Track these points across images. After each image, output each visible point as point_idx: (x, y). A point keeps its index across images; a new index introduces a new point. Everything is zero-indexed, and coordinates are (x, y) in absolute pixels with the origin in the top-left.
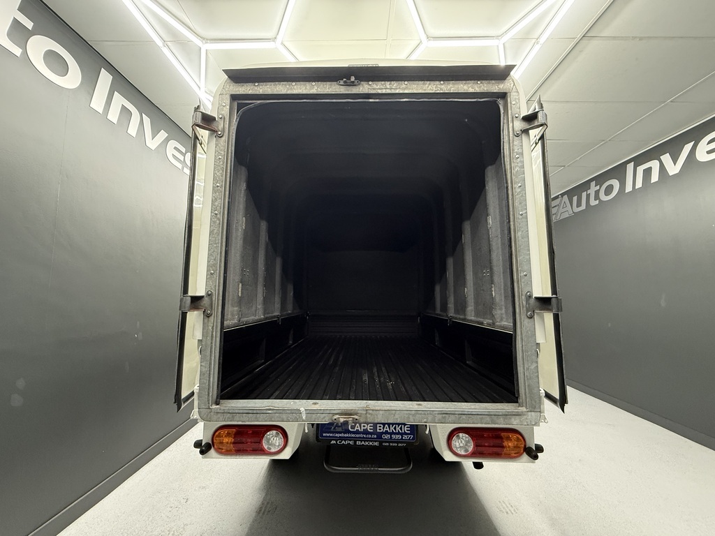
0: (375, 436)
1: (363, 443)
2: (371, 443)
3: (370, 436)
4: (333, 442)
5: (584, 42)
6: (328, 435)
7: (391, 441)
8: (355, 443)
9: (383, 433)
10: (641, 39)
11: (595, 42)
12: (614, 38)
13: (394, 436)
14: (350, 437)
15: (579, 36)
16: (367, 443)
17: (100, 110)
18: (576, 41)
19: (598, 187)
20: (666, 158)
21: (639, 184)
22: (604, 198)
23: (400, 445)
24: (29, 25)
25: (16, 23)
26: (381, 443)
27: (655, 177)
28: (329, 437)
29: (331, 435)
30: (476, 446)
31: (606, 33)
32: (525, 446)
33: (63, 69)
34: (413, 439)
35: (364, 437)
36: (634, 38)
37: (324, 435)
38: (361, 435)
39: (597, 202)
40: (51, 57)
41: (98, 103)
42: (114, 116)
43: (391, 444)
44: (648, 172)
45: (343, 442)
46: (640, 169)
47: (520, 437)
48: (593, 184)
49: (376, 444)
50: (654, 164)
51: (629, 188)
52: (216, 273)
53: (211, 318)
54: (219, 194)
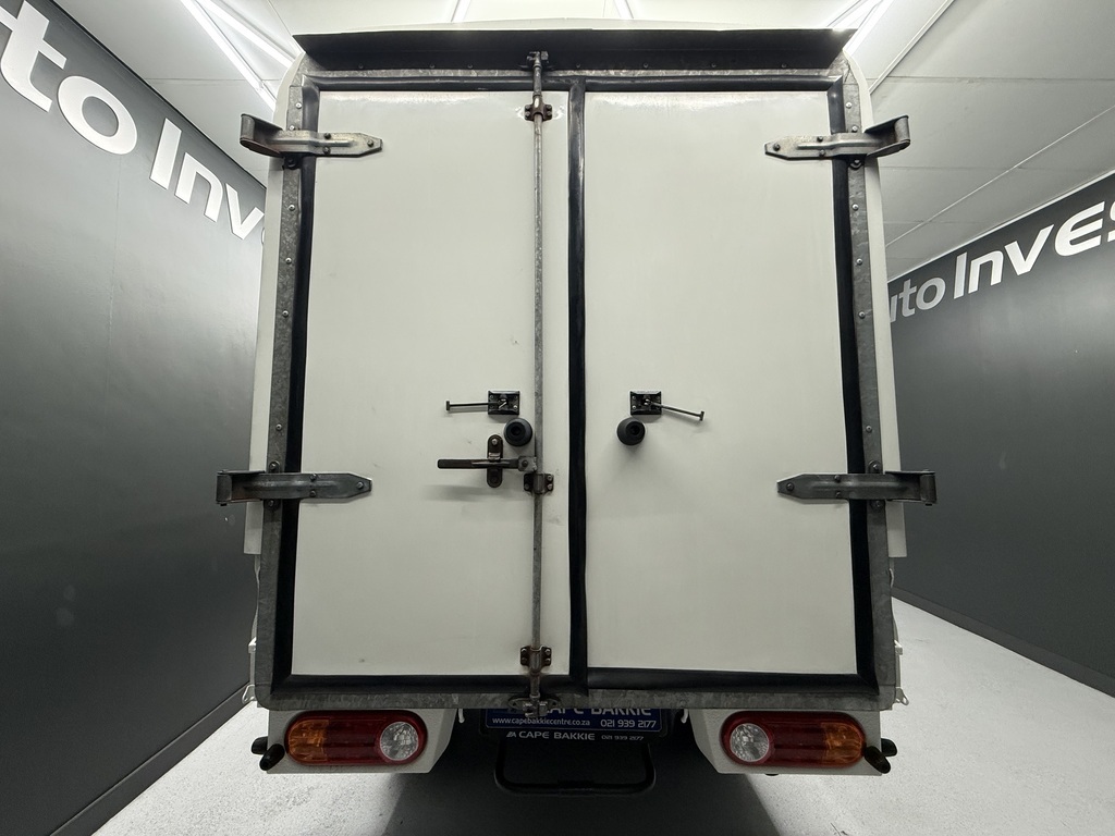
0: (588, 723)
1: (566, 735)
2: (580, 736)
3: (578, 723)
4: (511, 734)
5: (889, 83)
6: (502, 721)
7: (616, 731)
8: (552, 735)
9: (601, 717)
10: (971, 81)
11: (903, 86)
12: (932, 79)
13: (621, 723)
14: (542, 725)
15: (881, 76)
16: (572, 736)
17: (166, 184)
18: (876, 83)
19: (914, 290)
20: (1013, 249)
21: (973, 287)
22: (923, 305)
23: (633, 738)
24: (60, 60)
25: (42, 59)
26: (598, 735)
27: (996, 278)
28: (504, 724)
29: (508, 721)
30: (776, 746)
31: (919, 73)
32: (864, 744)
33: (109, 124)
34: (657, 727)
35: (567, 726)
36: (961, 79)
37: (495, 721)
38: (563, 722)
39: (913, 312)
40: (93, 107)
41: (161, 174)
42: (185, 191)
43: (617, 738)
44: (986, 269)
45: (530, 734)
46: (976, 264)
47: (856, 730)
48: (908, 283)
49: (590, 737)
50: (996, 258)
51: (959, 292)
52: (286, 429)
53: (279, 512)
54: (291, 280)
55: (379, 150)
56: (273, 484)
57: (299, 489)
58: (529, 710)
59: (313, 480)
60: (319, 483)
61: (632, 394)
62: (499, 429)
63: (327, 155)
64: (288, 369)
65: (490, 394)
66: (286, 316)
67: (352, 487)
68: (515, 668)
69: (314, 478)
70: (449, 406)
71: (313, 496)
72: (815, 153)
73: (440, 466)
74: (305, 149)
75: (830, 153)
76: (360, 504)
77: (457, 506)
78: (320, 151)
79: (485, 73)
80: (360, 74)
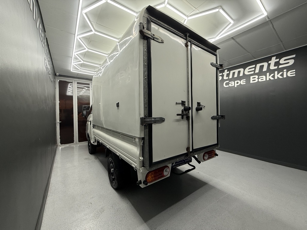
0: (184, 162)
3: (182, 162)
4: (174, 167)
7: (187, 162)
9: (185, 160)
13: (187, 160)
14: (178, 164)
30: (208, 156)
38: (180, 163)
45: (177, 166)
47: (215, 151)
49: (184, 164)
52: (148, 107)
53: (148, 127)
54: (146, 69)
55: (163, 43)
56: (149, 120)
57: (153, 121)
58: (189, 158)
59: (155, 119)
60: (156, 119)
61: (197, 102)
62: (183, 108)
63: (154, 40)
64: (147, 92)
65: (182, 101)
66: (146, 79)
67: (162, 120)
68: (186, 152)
69: (155, 118)
70: (176, 103)
71: (155, 122)
72: (215, 66)
73: (177, 115)
74: (150, 37)
75: (216, 67)
76: (163, 123)
77: (177, 123)
78: (152, 38)
79: (178, 32)
80: (158, 21)
